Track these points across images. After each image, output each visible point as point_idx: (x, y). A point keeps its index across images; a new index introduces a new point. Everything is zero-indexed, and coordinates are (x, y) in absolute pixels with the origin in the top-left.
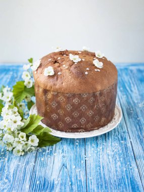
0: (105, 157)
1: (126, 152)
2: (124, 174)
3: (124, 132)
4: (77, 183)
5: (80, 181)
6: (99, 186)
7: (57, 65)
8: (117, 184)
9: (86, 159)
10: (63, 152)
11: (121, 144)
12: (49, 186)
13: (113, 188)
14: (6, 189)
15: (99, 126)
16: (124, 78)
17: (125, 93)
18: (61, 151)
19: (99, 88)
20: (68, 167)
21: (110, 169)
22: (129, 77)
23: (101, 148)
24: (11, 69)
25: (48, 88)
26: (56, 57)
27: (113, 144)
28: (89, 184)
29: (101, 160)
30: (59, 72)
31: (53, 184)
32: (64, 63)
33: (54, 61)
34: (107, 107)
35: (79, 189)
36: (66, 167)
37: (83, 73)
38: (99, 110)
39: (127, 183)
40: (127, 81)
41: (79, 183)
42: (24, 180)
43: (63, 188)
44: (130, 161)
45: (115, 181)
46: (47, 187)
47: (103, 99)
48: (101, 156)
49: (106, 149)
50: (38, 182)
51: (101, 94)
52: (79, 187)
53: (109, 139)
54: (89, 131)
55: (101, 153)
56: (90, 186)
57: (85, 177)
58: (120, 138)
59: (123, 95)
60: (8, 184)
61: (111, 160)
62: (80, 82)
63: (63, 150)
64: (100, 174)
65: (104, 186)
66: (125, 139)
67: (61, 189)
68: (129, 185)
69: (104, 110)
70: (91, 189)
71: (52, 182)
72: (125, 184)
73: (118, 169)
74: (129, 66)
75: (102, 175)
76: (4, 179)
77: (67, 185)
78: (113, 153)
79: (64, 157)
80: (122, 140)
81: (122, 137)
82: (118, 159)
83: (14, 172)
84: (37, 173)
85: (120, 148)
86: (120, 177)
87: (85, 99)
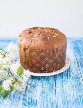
0: (67, 88)
1: (80, 85)
2: (78, 97)
3: (78, 75)
4: (51, 101)
5: (53, 101)
6: (64, 103)
7: (31, 34)
8: (74, 103)
9: (56, 89)
10: (42, 85)
11: (76, 81)
12: (34, 103)
13: (72, 104)
14: (9, 104)
15: (57, 69)
16: (79, 46)
17: (79, 54)
18: (41, 84)
19: (56, 46)
20: (45, 93)
21: (70, 94)
22: (81, 45)
23: (65, 83)
24: (12, 40)
25: (26, 47)
26: (31, 30)
27: (72, 81)
28: (57, 102)
29: (65, 89)
30: (33, 38)
31: (36, 102)
32: (35, 33)
33: (30, 32)
34: (61, 58)
35: (52, 105)
36: (44, 93)
37: (46, 38)
38: (56, 59)
39: (80, 102)
40: (80, 47)
41: (51, 102)
42: (19, 99)
43: (42, 104)
44: (82, 90)
45: (73, 101)
46: (33, 104)
47: (58, 53)
48: (65, 87)
49: (68, 83)
50: (28, 101)
51: (57, 50)
52: (52, 103)
53: (69, 78)
54: (51, 72)
55: (65, 86)
56: (58, 103)
57: (55, 99)
58: (76, 77)
59: (78, 54)
60: (10, 101)
61: (71, 89)
62: (45, 43)
63: (42, 84)
64: (64, 97)
65: (66, 103)
66: (79, 78)
67: (41, 104)
68: (81, 103)
69: (59, 59)
70: (59, 105)
71: (36, 101)
72: (79, 102)
73: (75, 94)
74: (81, 39)
75: (65, 97)
76: (8, 99)
77: (44, 103)
78: (72, 86)
79: (43, 87)
80: (77, 79)
81: (77, 77)
82: (75, 89)
83: (13, 95)
84: (27, 96)
85: (76, 83)
86: (76, 99)
87: (48, 53)
